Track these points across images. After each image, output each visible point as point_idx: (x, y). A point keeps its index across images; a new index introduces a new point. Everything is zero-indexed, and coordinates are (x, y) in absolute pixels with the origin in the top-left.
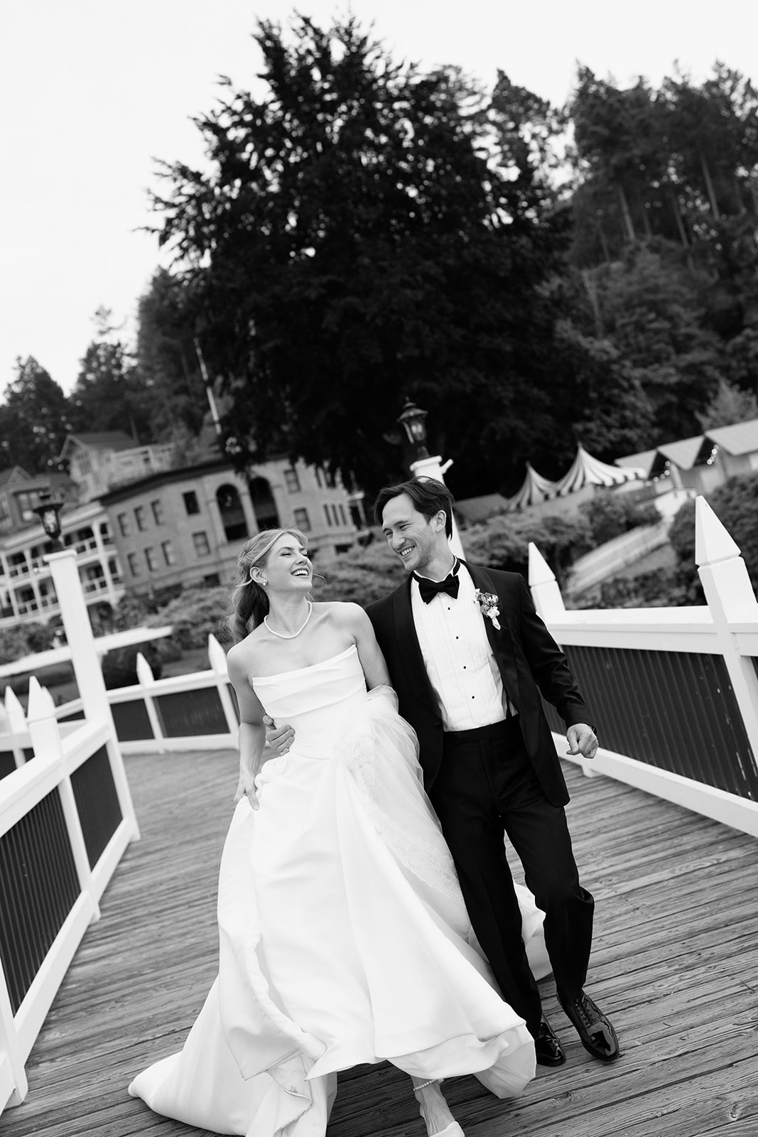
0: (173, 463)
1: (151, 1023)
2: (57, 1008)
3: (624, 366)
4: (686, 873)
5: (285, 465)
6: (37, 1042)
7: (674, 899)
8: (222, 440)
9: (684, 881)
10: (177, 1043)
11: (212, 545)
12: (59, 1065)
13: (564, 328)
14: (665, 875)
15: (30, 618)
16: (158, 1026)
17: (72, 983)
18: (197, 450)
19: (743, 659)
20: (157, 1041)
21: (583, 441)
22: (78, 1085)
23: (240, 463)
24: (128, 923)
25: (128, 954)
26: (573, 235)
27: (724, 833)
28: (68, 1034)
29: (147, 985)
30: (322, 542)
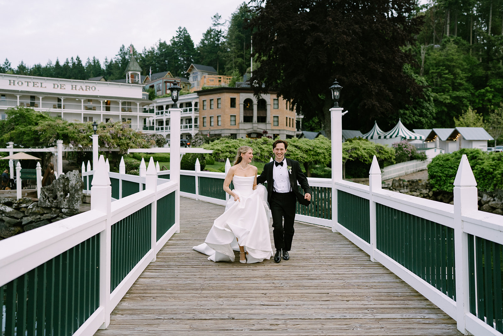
0: (230, 85)
1: (165, 312)
2: (129, 293)
3: (428, 90)
4: (408, 318)
5: (275, 96)
6: (118, 305)
7: (400, 329)
8: (252, 80)
9: (406, 321)
10: (173, 324)
11: (237, 122)
12: (123, 317)
13: (407, 67)
14: (398, 316)
15: (159, 132)
16: (167, 314)
17: (138, 284)
18: (241, 82)
19: (464, 233)
20: (165, 320)
21: (402, 117)
22: (129, 329)
23: (257, 91)
24: (166, 266)
25: (162, 279)
26: (422, 28)
27: (429, 305)
28: (131, 305)
29: (167, 295)
30: (281, 132)
